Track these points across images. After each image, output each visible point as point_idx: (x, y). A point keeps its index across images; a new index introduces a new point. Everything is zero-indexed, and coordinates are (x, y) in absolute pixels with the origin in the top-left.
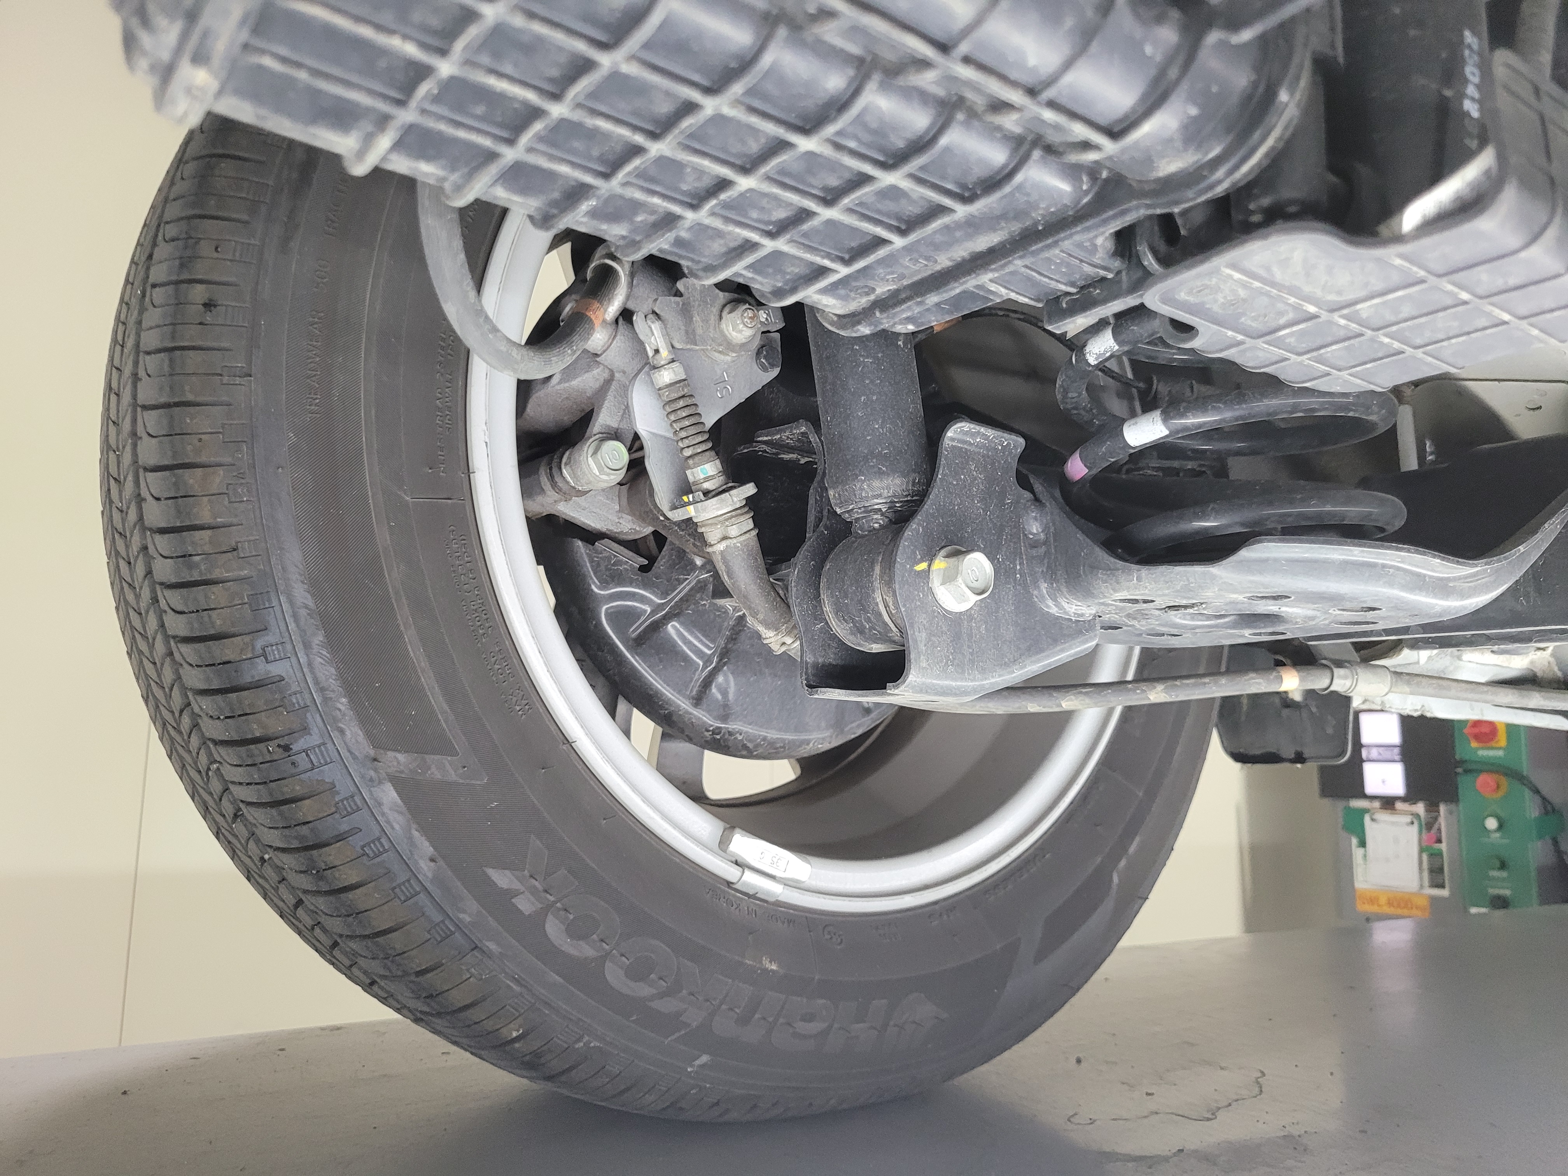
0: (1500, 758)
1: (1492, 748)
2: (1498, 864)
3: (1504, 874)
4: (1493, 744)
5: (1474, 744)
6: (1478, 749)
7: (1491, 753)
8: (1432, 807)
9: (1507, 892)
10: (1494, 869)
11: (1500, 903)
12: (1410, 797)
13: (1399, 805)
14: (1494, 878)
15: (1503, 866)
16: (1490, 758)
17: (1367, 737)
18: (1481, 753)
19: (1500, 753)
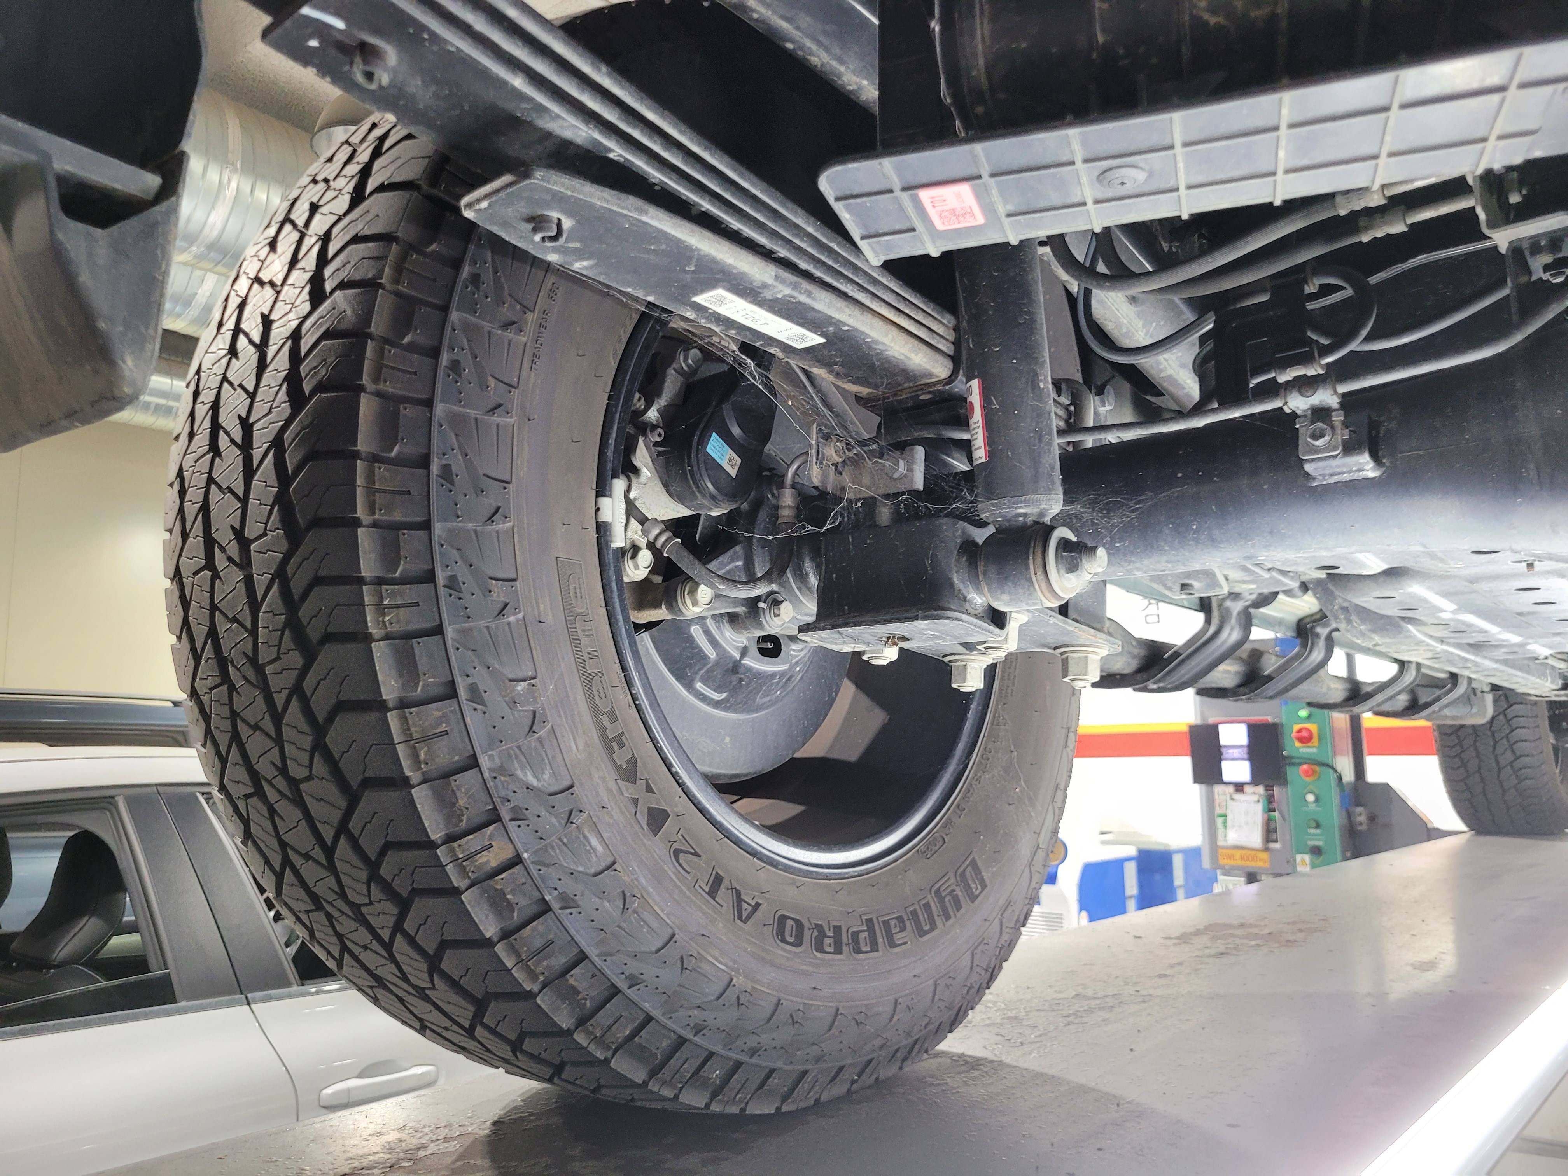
0: (1314, 753)
1: (1309, 747)
2: (1314, 825)
3: (1318, 831)
4: (1309, 744)
5: (1297, 744)
6: (1298, 749)
7: (1309, 750)
8: (1269, 788)
9: (1320, 843)
10: (1310, 827)
11: (1316, 851)
12: (1255, 782)
13: (1248, 789)
14: (1310, 834)
15: (1318, 826)
16: (1307, 753)
17: (1223, 742)
18: (1301, 750)
19: (1314, 750)
